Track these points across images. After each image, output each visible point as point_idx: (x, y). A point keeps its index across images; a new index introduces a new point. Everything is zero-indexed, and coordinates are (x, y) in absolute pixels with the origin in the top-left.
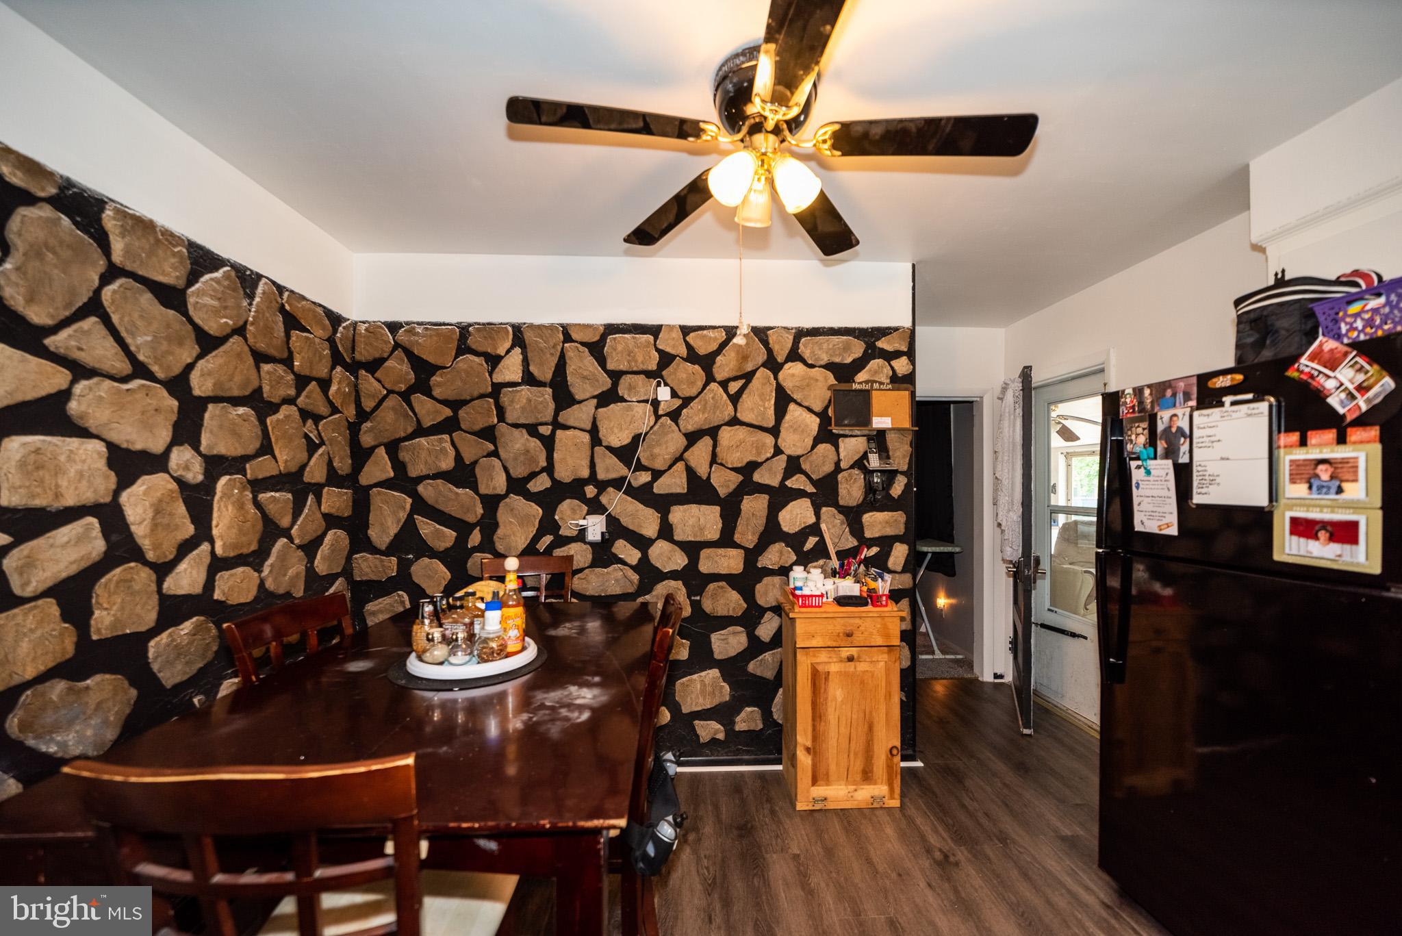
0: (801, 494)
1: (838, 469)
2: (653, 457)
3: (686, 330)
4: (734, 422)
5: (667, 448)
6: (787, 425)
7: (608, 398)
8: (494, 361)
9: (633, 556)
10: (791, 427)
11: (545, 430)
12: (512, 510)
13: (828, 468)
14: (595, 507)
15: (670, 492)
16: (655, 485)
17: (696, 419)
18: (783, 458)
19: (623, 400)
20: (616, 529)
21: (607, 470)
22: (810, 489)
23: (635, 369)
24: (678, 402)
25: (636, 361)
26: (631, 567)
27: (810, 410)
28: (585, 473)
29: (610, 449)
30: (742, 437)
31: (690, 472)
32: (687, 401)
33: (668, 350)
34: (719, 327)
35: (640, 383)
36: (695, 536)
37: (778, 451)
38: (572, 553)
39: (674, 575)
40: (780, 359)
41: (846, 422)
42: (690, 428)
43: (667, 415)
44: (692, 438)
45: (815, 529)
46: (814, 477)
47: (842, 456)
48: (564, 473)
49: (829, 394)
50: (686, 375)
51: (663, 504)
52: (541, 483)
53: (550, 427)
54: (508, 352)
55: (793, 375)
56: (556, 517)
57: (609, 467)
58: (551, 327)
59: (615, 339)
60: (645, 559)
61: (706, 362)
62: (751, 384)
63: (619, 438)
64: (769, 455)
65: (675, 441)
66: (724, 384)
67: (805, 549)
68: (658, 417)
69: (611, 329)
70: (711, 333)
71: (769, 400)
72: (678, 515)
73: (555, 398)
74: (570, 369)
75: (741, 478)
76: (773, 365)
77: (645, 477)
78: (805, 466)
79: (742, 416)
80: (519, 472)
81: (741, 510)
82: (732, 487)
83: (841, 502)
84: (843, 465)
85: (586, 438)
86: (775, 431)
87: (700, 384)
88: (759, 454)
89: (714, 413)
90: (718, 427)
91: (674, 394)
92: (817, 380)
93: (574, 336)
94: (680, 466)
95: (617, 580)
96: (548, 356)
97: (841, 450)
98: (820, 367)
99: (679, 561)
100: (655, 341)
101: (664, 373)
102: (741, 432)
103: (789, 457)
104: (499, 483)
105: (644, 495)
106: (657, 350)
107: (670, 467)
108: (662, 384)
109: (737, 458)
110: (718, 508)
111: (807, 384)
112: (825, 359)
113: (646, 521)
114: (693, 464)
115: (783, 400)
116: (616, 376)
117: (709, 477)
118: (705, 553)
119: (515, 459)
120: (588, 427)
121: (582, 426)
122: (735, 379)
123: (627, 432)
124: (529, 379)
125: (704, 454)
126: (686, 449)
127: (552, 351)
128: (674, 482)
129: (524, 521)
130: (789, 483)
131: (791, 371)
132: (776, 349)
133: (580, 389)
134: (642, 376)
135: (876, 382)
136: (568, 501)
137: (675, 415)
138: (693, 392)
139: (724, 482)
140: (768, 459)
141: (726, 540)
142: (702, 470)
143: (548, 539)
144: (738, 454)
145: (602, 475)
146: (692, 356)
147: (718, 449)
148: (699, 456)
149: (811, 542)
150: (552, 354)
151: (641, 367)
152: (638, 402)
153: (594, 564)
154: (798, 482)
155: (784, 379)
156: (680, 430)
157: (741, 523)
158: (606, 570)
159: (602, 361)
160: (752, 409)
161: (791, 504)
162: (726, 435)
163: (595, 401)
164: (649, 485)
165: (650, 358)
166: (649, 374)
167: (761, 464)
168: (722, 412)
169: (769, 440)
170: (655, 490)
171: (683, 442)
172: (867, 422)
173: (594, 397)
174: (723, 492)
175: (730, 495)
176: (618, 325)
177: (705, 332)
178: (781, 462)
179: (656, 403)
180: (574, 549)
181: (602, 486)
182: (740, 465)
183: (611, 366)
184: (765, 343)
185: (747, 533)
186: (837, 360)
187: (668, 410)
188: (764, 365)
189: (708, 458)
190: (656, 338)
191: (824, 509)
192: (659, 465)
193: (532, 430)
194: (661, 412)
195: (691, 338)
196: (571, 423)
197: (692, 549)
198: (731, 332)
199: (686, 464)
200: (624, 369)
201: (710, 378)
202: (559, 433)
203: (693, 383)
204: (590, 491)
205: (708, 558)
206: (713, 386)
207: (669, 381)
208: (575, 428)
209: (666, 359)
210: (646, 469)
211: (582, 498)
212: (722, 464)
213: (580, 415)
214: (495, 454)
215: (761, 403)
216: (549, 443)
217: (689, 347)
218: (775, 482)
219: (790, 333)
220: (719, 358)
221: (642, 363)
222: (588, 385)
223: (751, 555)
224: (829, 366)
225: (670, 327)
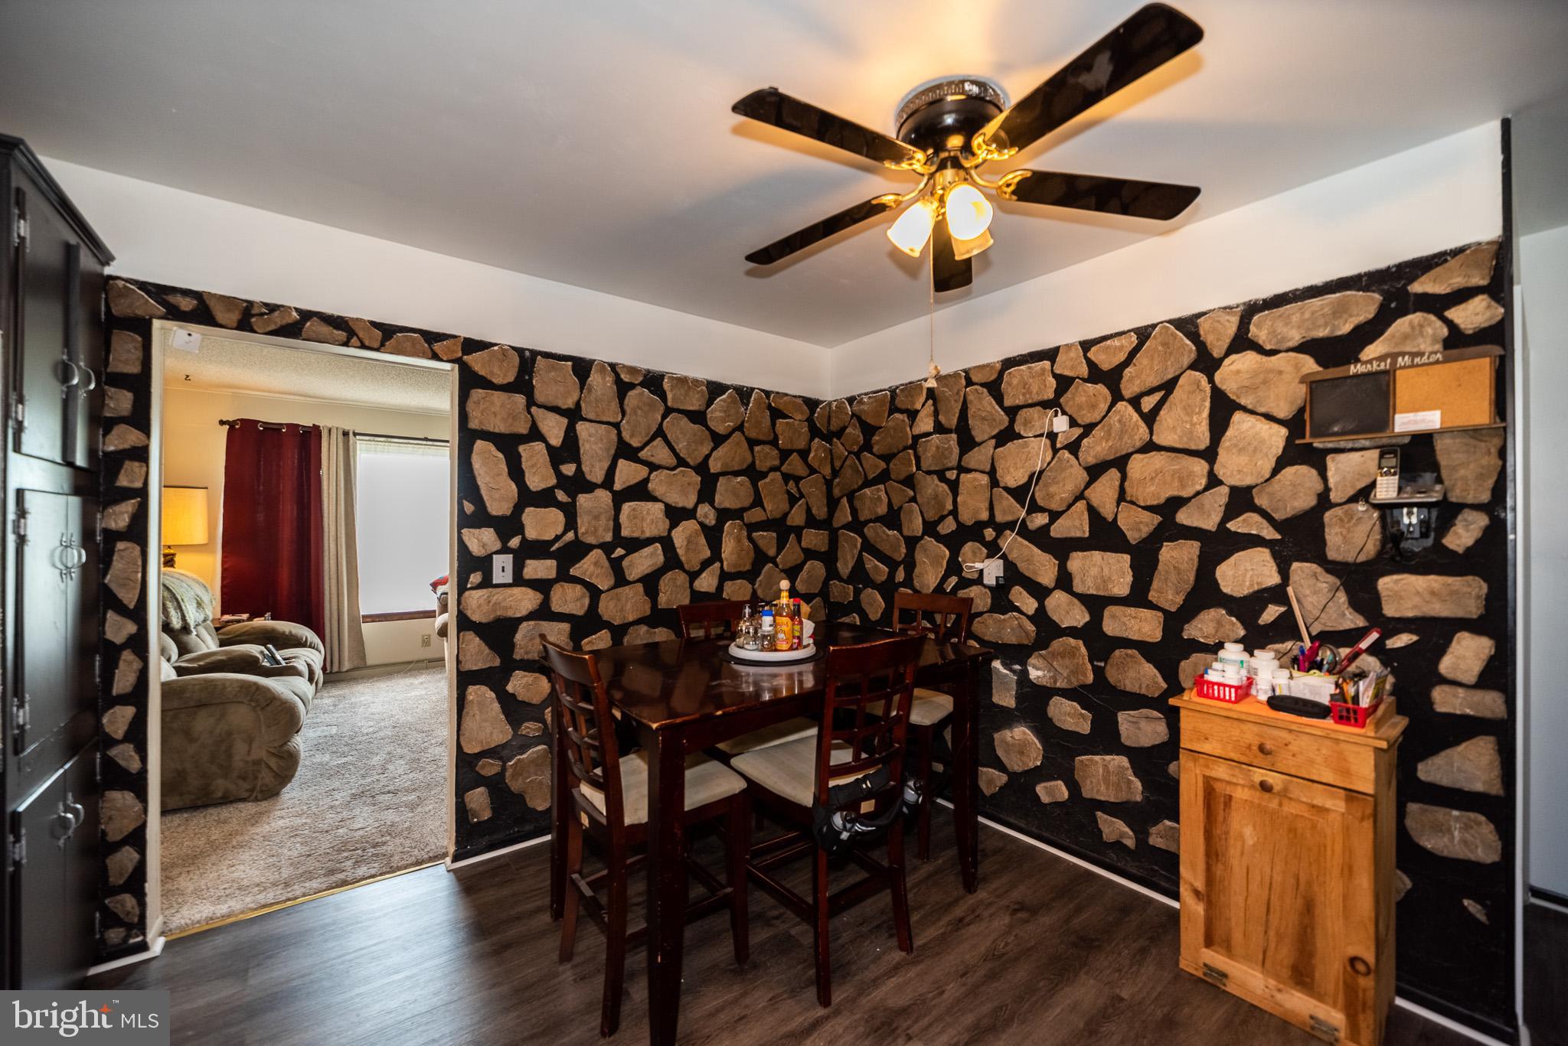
0: (1253, 541)
1: (1324, 501)
2: (1050, 496)
3: (1086, 345)
4: (1149, 447)
5: (1064, 485)
6: (1227, 444)
7: (1006, 436)
8: (913, 415)
9: (1030, 605)
10: (1236, 446)
11: (952, 475)
12: (925, 551)
13: (1305, 501)
14: (993, 550)
15: (1069, 536)
16: (1052, 527)
17: (1099, 448)
18: (1224, 490)
19: (1020, 437)
20: (1013, 575)
21: (1004, 512)
22: (1269, 533)
23: (1030, 401)
24: (1078, 431)
25: (1031, 393)
26: (1028, 617)
27: (1269, 417)
28: (984, 516)
29: (1007, 489)
30: (1158, 466)
31: (1093, 512)
32: (1089, 429)
33: (1067, 373)
34: (1129, 331)
35: (1036, 416)
36: (1098, 589)
37: (1213, 481)
38: (972, 595)
39: (1072, 632)
40: (1217, 353)
41: (1336, 429)
42: (1092, 460)
43: (1065, 447)
44: (1095, 472)
45: (1278, 594)
46: (1277, 516)
47: (1332, 482)
48: (967, 517)
49: (1303, 389)
50: (1090, 397)
51: (1061, 549)
52: (948, 526)
53: (955, 472)
54: (923, 405)
55: (1238, 372)
56: (960, 559)
57: (1009, 509)
58: (956, 375)
59: (1010, 373)
60: (1041, 610)
61: (1111, 378)
62: (1172, 396)
63: (1014, 477)
64: (1199, 488)
65: (1073, 475)
66: (1135, 402)
67: (1261, 622)
68: (1055, 451)
69: (1009, 363)
70: (1116, 342)
71: (1200, 413)
72: (1077, 562)
73: (960, 443)
74: (970, 413)
75: (1158, 519)
76: (1206, 363)
77: (1041, 520)
78: (1261, 501)
79: (1163, 438)
80: (931, 516)
81: (1158, 560)
82: (1147, 531)
83: (1332, 554)
84: (1334, 497)
85: (985, 479)
86: (1209, 455)
87: (1103, 407)
88: (1183, 486)
89: (1121, 439)
90: (1127, 457)
91: (1073, 423)
92: (1280, 372)
93: (975, 379)
94: (1081, 505)
95: (1012, 629)
96: (953, 403)
97: (1330, 474)
98: (1288, 351)
99: (1076, 616)
100: (1052, 366)
101: (1062, 400)
102: (1157, 459)
103: (1234, 491)
104: (916, 526)
105: (1041, 538)
106: (1055, 375)
107: (1069, 506)
108: (1060, 413)
109: (1156, 493)
110: (1127, 558)
111: (1264, 380)
112: (1296, 337)
113: (1044, 567)
114: (1095, 503)
115: (1223, 409)
116: (1012, 412)
117: (1115, 519)
118: (1110, 611)
119: (928, 503)
120: (988, 468)
121: (981, 468)
122: (1150, 392)
123: (1022, 470)
124: (940, 428)
125: (1108, 490)
126: (1088, 485)
127: (956, 397)
128: (1075, 525)
129: (935, 561)
130: (1232, 526)
131: (1233, 368)
132: (1209, 338)
133: (981, 431)
134: (1039, 408)
135: (1403, 354)
136: (970, 544)
137: (1074, 447)
138: (1095, 416)
139: (1136, 524)
140: (1198, 493)
141: (1138, 597)
142: (1107, 510)
143: (953, 581)
144: (1153, 488)
145: (1000, 518)
146: (1096, 374)
147: (1126, 484)
148: (1104, 493)
149: (1271, 613)
150: (956, 401)
151: (1036, 398)
152: (1035, 436)
153: (993, 609)
154: (1246, 524)
155: (1223, 380)
156: (1080, 464)
157: (1158, 578)
158: (1002, 617)
159: (999, 398)
160: (1174, 427)
161: (1236, 555)
162: (1138, 466)
163: (993, 441)
164: (1046, 528)
165: (1045, 386)
166: (1046, 405)
167: (1189, 500)
168: (1131, 437)
169: (1200, 467)
170: (1052, 534)
171: (1085, 476)
172: (1384, 422)
173: (993, 437)
174: (1133, 537)
175: (1144, 541)
176: (1014, 358)
177: (1109, 342)
178: (1221, 495)
179: (1052, 436)
180: (973, 592)
181: (1001, 529)
182: (1155, 503)
183: (1007, 403)
184: (1194, 336)
185: (1169, 591)
186: (1322, 333)
187: (1066, 443)
188: (1193, 367)
189: (1115, 494)
190: (1053, 363)
191: (1295, 565)
192: (1055, 506)
193: (941, 475)
194: (1058, 445)
195: (1092, 353)
196: (972, 466)
197: (1096, 604)
198: (1145, 333)
199: (1088, 503)
200: (1021, 404)
201: (1117, 397)
202: (962, 476)
203: (1094, 406)
204: (989, 533)
205: (1113, 617)
206: (1121, 406)
207: (1067, 409)
208: (976, 471)
209: (1064, 383)
210: (1042, 510)
211: (981, 539)
212: (1132, 503)
213: (978, 457)
214: (914, 499)
215: (1186, 418)
216: (954, 487)
217: (1091, 364)
218: (1210, 523)
219: (1235, 314)
220: (1128, 370)
221: (1037, 393)
222: (986, 427)
223: (1174, 621)
224: (1307, 347)
225: (1069, 346)
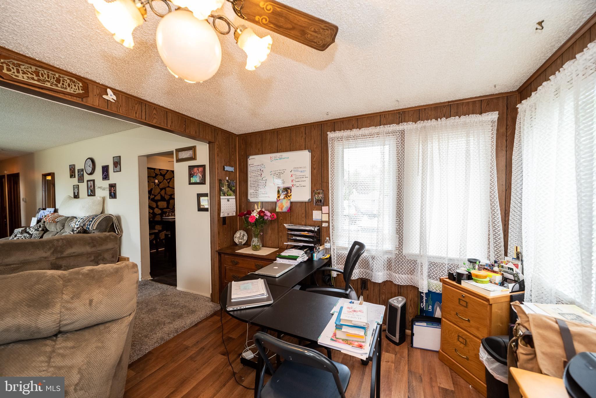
3: (160, 170)
4: (168, 187)
24: (159, 183)
25: (151, 175)
30: (170, 190)
31: (161, 195)
32: (160, 183)
36: (162, 207)
39: (159, 214)
42: (161, 188)
44: (161, 189)
50: (161, 177)
51: (156, 201)
60: (153, 212)
61: (164, 176)
62: (171, 180)
65: (158, 190)
66: (167, 180)
68: (155, 185)
70: (164, 171)
72: (160, 203)
77: (153, 197)
79: (170, 186)
81: (170, 202)
82: (168, 198)
89: (165, 185)
94: (159, 194)
99: (160, 212)
106: (155, 173)
108: (156, 179)
110: (166, 202)
113: (154, 205)
114: (162, 194)
122: (169, 179)
126: (160, 191)
128: (158, 197)
134: (152, 178)
138: (161, 181)
141: (168, 208)
142: (163, 195)
146: (161, 175)
148: (163, 192)
152: (151, 182)
157: (170, 205)
162: (167, 189)
164: (154, 198)
166: (153, 177)
171: (160, 190)
174: (167, 199)
175: (168, 200)
179: (155, 183)
182: (170, 195)
184: (173, 173)
188: (173, 177)
189: (164, 193)
190: (154, 171)
192: (156, 194)
195: (161, 171)
197: (162, 209)
198: (168, 171)
201: (164, 179)
206: (165, 180)
209: (156, 175)
210: (153, 195)
212: (166, 194)
215: (173, 184)
217: (161, 173)
225: (157, 169)
